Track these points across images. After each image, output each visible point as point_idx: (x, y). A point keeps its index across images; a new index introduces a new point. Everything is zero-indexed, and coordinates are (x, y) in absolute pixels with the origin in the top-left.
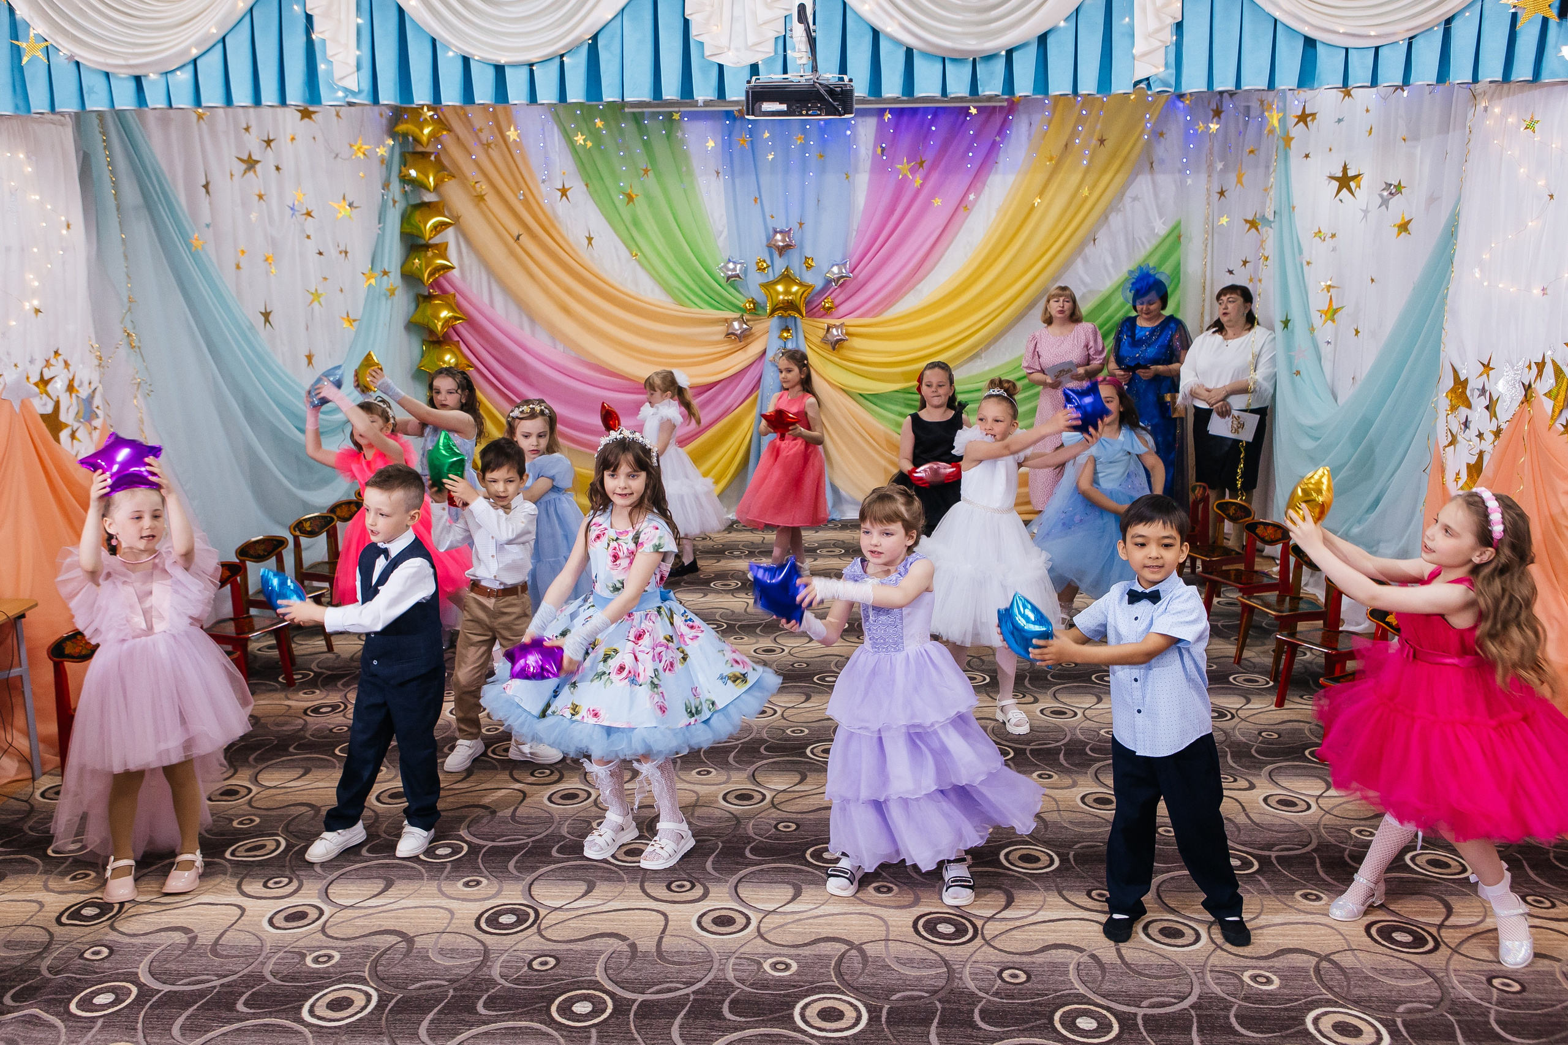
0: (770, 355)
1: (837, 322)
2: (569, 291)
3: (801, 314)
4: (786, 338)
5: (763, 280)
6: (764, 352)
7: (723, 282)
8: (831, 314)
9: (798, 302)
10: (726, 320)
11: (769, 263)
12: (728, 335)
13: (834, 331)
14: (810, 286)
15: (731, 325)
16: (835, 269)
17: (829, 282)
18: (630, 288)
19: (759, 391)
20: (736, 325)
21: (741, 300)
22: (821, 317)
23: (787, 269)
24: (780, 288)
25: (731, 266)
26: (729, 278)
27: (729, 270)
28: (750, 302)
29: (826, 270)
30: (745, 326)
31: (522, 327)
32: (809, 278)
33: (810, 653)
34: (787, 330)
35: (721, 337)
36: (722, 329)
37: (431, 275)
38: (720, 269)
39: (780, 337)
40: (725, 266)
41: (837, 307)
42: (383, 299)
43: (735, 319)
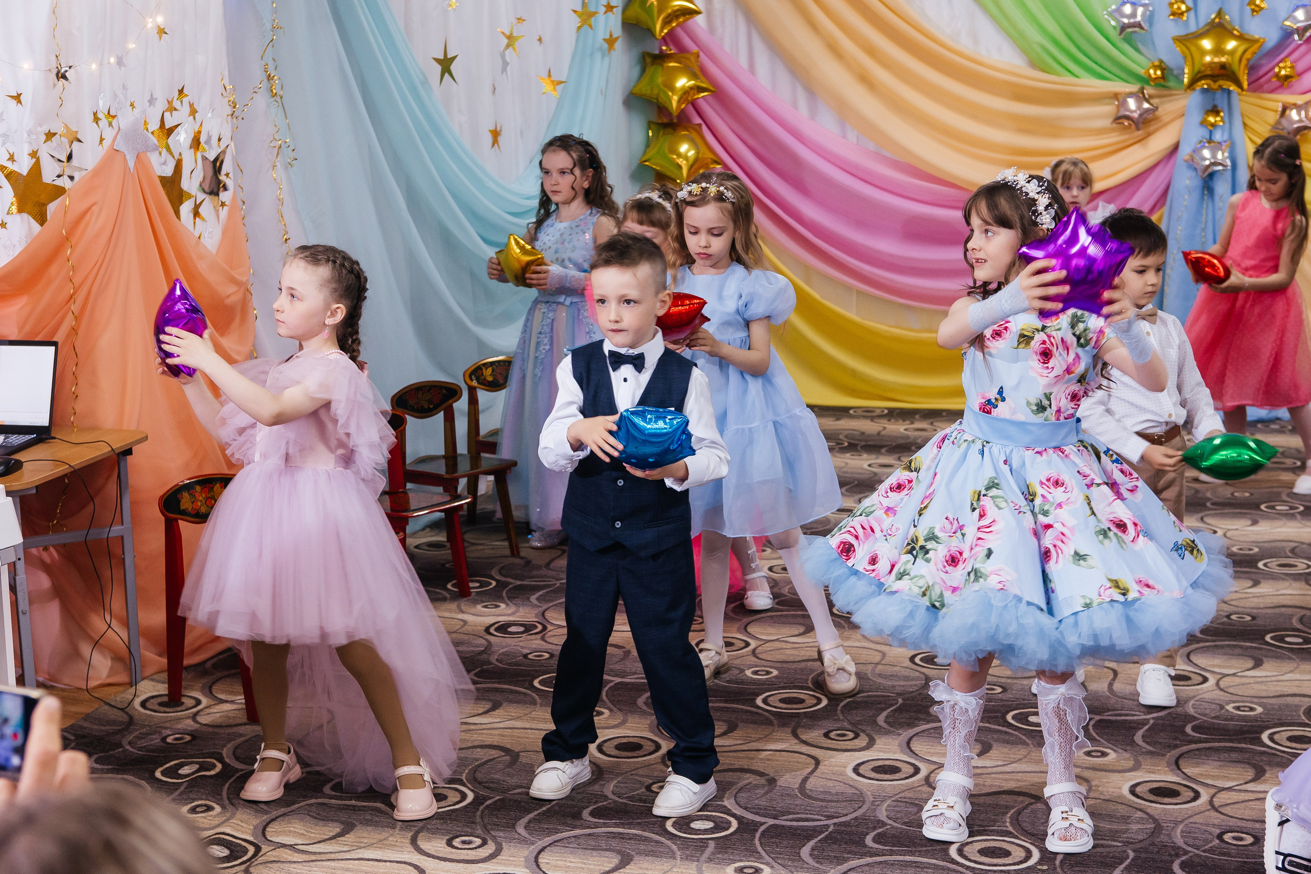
0: (1185, 151)
1: (1300, 100)
2: (871, 51)
3: (1239, 84)
4: (1214, 125)
5: (1180, 32)
6: (1176, 148)
7: (1114, 34)
8: (1290, 87)
9: (1235, 67)
10: (1116, 96)
11: (1191, 4)
12: (1118, 119)
13: (1294, 114)
14: (1256, 41)
15: (1123, 104)
16: (1300, 14)
17: (1287, 34)
18: (965, 44)
19: (1165, 209)
20: (1132, 103)
21: (1141, 64)
22: (1272, 91)
23: (1220, 13)
24: (1207, 44)
25: (1128, 9)
26: (1124, 28)
27: (1124, 16)
28: (1156, 68)
29: (1283, 15)
30: (1146, 105)
31: (795, 105)
32: (1257, 28)
33: (1254, 602)
34: (1215, 111)
35: (1107, 123)
36: (1109, 109)
37: (667, 21)
38: (1111, 14)
39: (1203, 123)
40: (1119, 10)
41: (1300, 75)
42: (598, 56)
43: (1131, 95)
